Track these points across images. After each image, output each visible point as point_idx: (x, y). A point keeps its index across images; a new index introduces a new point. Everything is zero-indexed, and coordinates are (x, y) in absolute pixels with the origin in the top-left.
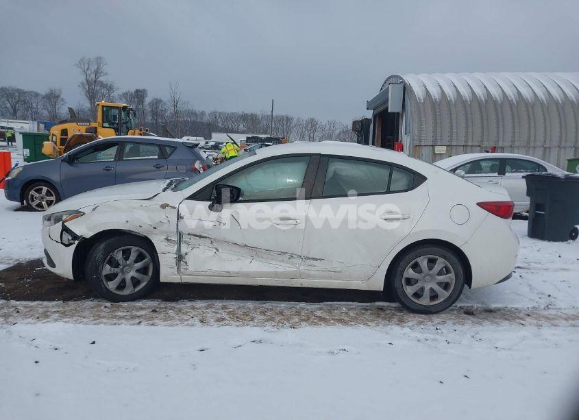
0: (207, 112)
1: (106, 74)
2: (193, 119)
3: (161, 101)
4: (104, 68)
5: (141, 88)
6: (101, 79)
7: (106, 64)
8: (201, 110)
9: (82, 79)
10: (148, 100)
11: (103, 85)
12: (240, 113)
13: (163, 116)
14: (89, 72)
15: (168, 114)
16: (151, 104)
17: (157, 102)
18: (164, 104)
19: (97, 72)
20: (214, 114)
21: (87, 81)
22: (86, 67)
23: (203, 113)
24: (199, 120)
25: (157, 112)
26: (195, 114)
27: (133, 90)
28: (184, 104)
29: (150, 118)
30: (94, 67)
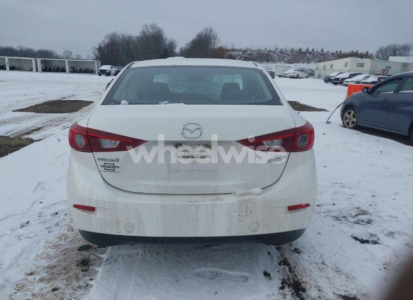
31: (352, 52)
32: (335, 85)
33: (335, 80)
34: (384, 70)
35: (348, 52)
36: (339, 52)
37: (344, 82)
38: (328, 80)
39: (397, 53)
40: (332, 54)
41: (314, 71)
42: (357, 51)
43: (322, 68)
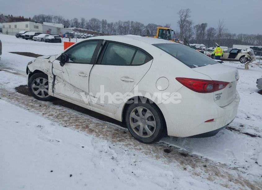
0: (237, 34)
1: (190, 17)
2: (228, 38)
3: (213, 29)
4: (189, 14)
5: (204, 23)
6: (187, 19)
7: (190, 12)
8: (234, 33)
9: (179, 19)
10: (207, 29)
11: (188, 22)
12: (257, 35)
13: (213, 36)
14: (182, 16)
15: (216, 35)
16: (208, 31)
17: (212, 29)
18: (215, 30)
19: (186, 16)
20: (241, 35)
21: (181, 20)
22: (182, 14)
23: (234, 35)
24: (232, 38)
25: (210, 34)
26: (230, 35)
27: (201, 24)
28: (225, 30)
29: (207, 37)
30: (185, 14)
31: (20, 17)
32: (26, 39)
33: (25, 36)
34: (48, 31)
35: (17, 17)
36: (10, 16)
37: (33, 38)
38: (19, 36)
39: (45, 20)
40: (6, 17)
41: (2, 29)
42: (23, 17)
43: (8, 27)
